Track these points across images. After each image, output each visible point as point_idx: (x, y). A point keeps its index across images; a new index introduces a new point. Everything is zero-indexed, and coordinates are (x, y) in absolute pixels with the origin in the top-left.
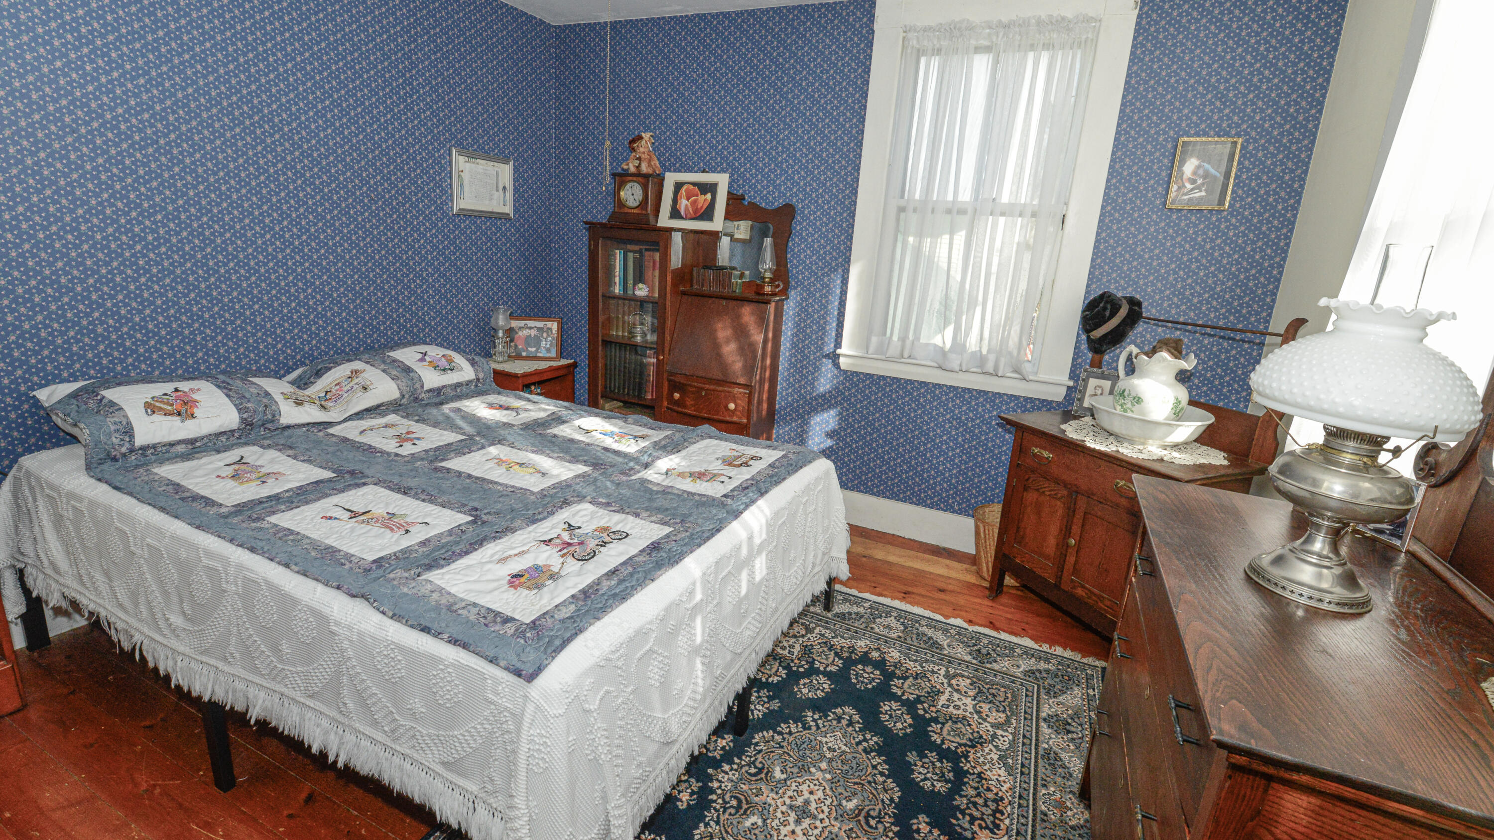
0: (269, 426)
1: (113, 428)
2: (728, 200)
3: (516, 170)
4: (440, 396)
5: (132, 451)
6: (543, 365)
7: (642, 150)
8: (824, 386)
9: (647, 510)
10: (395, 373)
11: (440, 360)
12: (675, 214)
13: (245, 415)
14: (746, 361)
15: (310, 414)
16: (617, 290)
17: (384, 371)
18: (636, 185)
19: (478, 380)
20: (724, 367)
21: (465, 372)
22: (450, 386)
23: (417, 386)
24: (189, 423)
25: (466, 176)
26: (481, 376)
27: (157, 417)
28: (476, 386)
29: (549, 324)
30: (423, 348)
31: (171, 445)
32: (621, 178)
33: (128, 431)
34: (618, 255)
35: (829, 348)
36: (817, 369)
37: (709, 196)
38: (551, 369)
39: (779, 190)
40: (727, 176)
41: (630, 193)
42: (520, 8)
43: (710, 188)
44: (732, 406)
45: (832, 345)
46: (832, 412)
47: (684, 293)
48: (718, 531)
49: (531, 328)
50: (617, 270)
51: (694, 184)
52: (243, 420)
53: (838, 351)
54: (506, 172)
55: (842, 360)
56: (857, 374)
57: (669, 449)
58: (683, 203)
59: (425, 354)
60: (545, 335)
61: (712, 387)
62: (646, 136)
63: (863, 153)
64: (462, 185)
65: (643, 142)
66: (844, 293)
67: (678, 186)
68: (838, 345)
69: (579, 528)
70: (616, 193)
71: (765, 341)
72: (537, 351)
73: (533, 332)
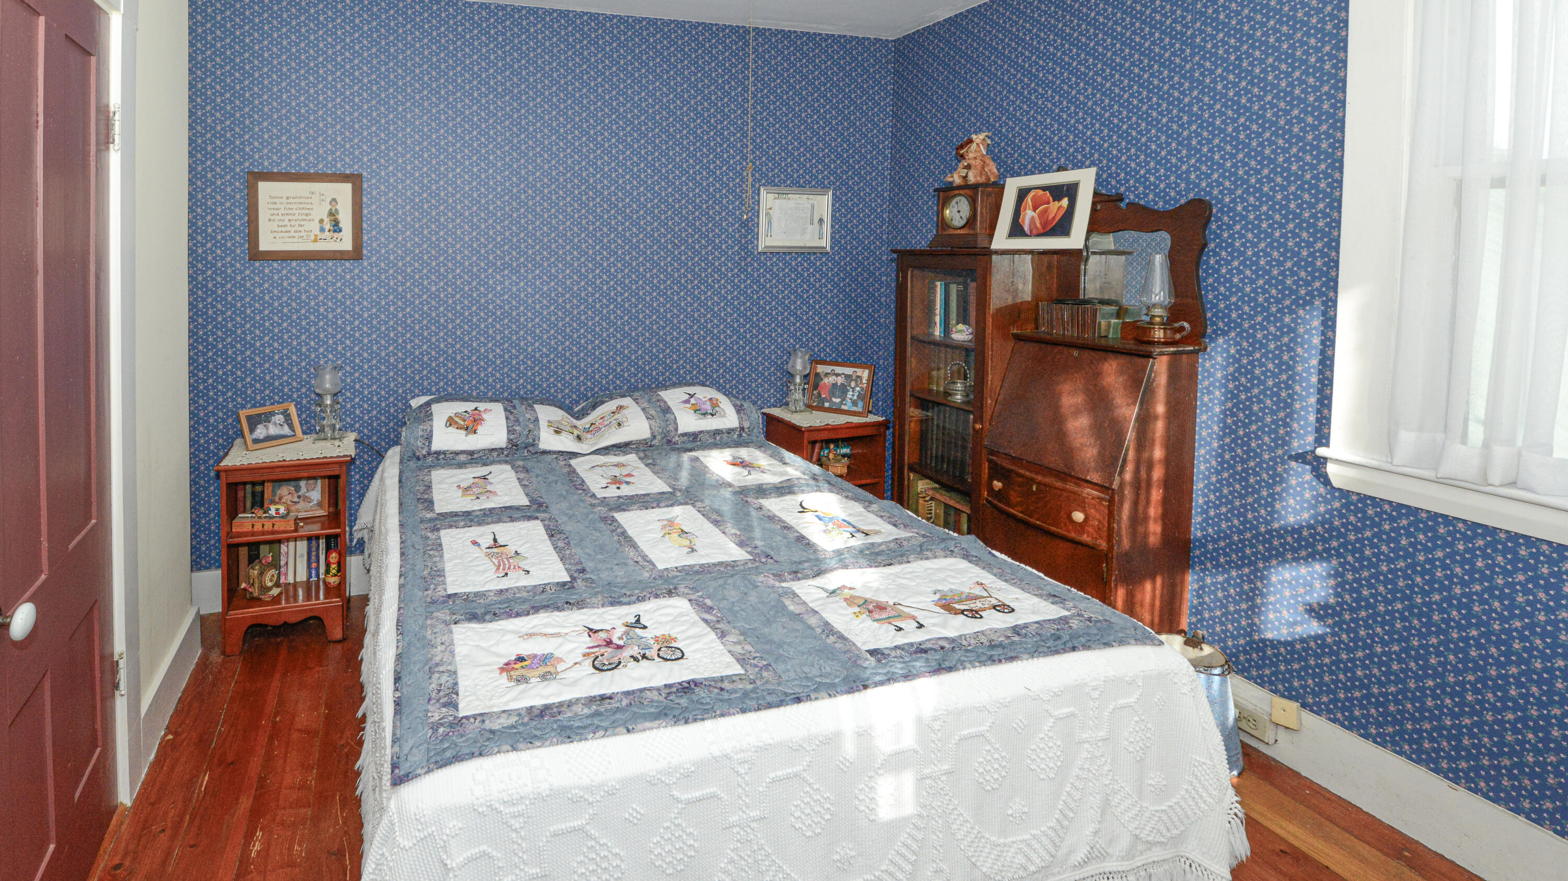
0: (531, 449)
1: (420, 433)
2: (1094, 204)
3: (836, 198)
4: (696, 441)
5: (429, 454)
6: (841, 420)
7: (971, 155)
8: (1296, 512)
9: (742, 634)
10: (653, 412)
11: (705, 403)
12: (1016, 230)
13: (512, 437)
14: (1103, 447)
15: (565, 443)
16: (938, 332)
17: (643, 410)
18: (963, 199)
19: (742, 429)
20: (1067, 451)
21: (729, 418)
22: (708, 432)
23: (671, 428)
24: (471, 437)
25: (775, 214)
26: (746, 425)
27: (452, 430)
28: (740, 435)
29: (859, 372)
30: (691, 390)
31: (457, 453)
32: (946, 193)
33: (429, 438)
34: (939, 286)
35: (1303, 441)
36: (1277, 478)
37: (1065, 202)
38: (849, 426)
39: (1187, 180)
40: (1093, 171)
41: (956, 210)
42: (848, 34)
43: (1070, 191)
44: (1079, 516)
45: (1310, 439)
46: (1319, 568)
47: (1018, 338)
48: (798, 700)
49: (837, 375)
50: (938, 306)
51: (1044, 188)
52: (510, 441)
53: (1321, 451)
54: (823, 204)
55: (1331, 469)
56: (1376, 502)
57: (880, 558)
58: (1029, 215)
59: (692, 396)
60: (853, 384)
61: (1047, 480)
62: (978, 138)
63: (1349, 99)
64: (770, 223)
65: (973, 146)
66: (1328, 343)
67: (1023, 193)
68: (1323, 438)
69: (645, 627)
70: (940, 213)
71: (1145, 420)
72: (841, 403)
73: (840, 380)
